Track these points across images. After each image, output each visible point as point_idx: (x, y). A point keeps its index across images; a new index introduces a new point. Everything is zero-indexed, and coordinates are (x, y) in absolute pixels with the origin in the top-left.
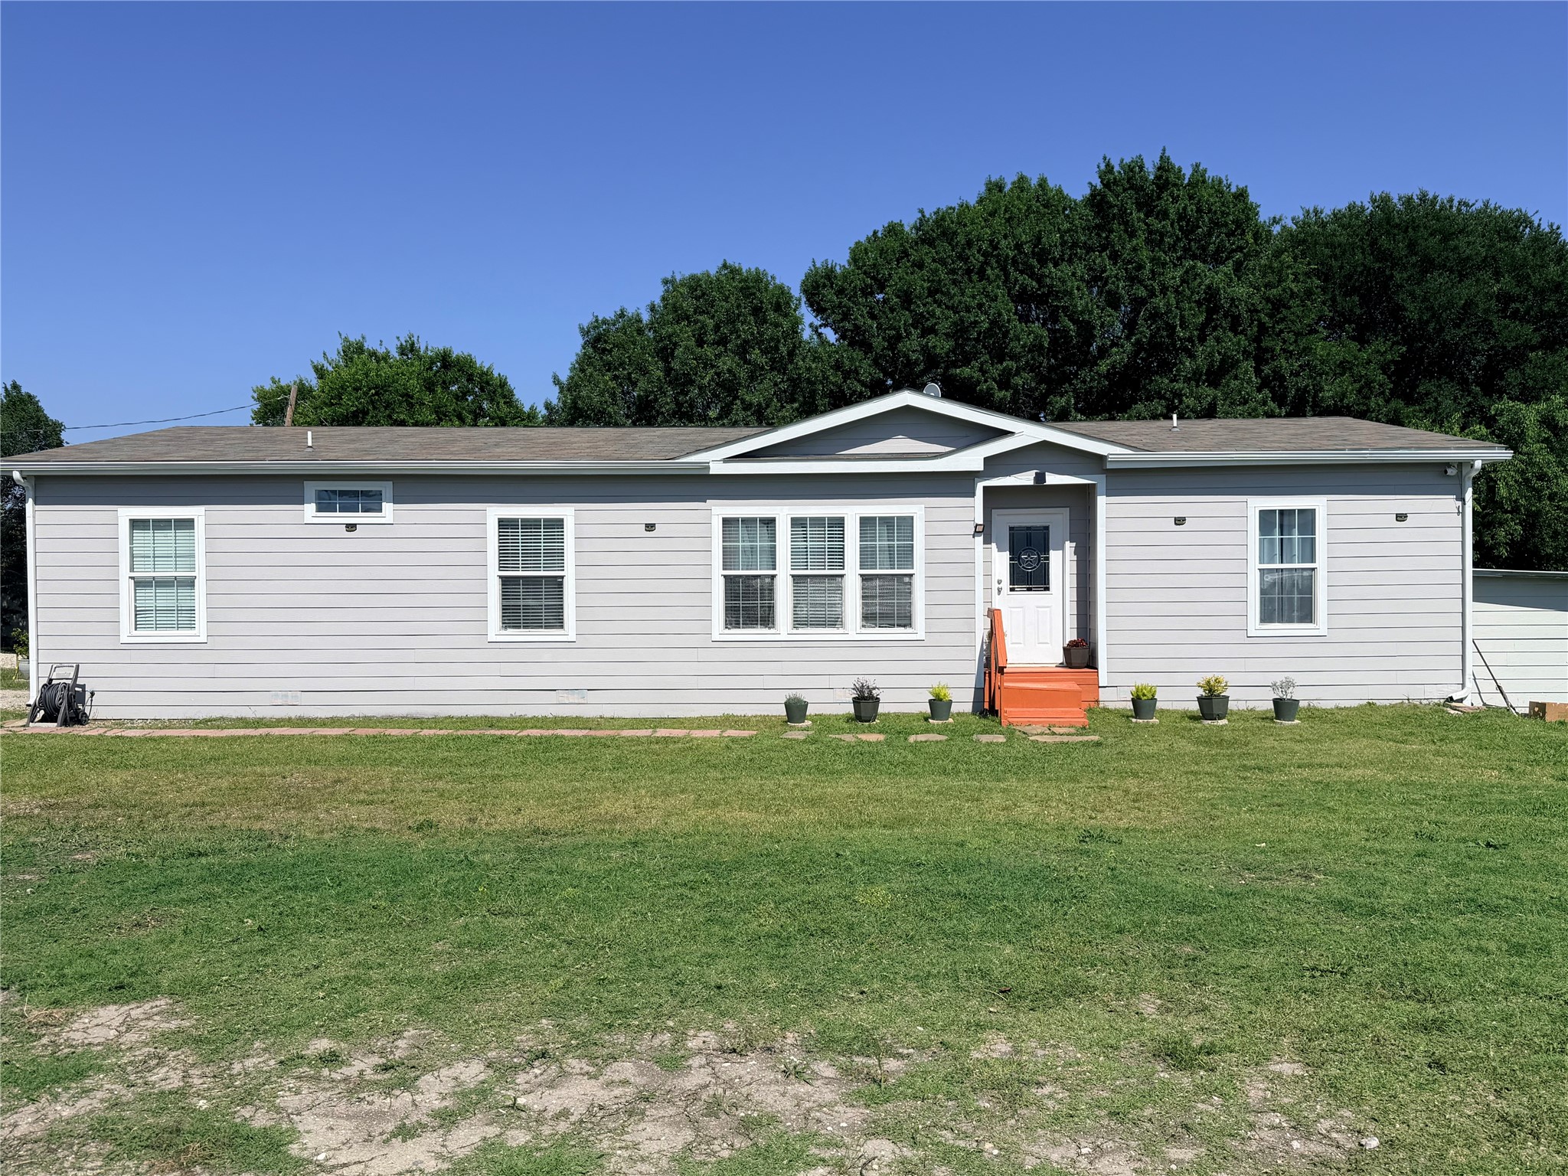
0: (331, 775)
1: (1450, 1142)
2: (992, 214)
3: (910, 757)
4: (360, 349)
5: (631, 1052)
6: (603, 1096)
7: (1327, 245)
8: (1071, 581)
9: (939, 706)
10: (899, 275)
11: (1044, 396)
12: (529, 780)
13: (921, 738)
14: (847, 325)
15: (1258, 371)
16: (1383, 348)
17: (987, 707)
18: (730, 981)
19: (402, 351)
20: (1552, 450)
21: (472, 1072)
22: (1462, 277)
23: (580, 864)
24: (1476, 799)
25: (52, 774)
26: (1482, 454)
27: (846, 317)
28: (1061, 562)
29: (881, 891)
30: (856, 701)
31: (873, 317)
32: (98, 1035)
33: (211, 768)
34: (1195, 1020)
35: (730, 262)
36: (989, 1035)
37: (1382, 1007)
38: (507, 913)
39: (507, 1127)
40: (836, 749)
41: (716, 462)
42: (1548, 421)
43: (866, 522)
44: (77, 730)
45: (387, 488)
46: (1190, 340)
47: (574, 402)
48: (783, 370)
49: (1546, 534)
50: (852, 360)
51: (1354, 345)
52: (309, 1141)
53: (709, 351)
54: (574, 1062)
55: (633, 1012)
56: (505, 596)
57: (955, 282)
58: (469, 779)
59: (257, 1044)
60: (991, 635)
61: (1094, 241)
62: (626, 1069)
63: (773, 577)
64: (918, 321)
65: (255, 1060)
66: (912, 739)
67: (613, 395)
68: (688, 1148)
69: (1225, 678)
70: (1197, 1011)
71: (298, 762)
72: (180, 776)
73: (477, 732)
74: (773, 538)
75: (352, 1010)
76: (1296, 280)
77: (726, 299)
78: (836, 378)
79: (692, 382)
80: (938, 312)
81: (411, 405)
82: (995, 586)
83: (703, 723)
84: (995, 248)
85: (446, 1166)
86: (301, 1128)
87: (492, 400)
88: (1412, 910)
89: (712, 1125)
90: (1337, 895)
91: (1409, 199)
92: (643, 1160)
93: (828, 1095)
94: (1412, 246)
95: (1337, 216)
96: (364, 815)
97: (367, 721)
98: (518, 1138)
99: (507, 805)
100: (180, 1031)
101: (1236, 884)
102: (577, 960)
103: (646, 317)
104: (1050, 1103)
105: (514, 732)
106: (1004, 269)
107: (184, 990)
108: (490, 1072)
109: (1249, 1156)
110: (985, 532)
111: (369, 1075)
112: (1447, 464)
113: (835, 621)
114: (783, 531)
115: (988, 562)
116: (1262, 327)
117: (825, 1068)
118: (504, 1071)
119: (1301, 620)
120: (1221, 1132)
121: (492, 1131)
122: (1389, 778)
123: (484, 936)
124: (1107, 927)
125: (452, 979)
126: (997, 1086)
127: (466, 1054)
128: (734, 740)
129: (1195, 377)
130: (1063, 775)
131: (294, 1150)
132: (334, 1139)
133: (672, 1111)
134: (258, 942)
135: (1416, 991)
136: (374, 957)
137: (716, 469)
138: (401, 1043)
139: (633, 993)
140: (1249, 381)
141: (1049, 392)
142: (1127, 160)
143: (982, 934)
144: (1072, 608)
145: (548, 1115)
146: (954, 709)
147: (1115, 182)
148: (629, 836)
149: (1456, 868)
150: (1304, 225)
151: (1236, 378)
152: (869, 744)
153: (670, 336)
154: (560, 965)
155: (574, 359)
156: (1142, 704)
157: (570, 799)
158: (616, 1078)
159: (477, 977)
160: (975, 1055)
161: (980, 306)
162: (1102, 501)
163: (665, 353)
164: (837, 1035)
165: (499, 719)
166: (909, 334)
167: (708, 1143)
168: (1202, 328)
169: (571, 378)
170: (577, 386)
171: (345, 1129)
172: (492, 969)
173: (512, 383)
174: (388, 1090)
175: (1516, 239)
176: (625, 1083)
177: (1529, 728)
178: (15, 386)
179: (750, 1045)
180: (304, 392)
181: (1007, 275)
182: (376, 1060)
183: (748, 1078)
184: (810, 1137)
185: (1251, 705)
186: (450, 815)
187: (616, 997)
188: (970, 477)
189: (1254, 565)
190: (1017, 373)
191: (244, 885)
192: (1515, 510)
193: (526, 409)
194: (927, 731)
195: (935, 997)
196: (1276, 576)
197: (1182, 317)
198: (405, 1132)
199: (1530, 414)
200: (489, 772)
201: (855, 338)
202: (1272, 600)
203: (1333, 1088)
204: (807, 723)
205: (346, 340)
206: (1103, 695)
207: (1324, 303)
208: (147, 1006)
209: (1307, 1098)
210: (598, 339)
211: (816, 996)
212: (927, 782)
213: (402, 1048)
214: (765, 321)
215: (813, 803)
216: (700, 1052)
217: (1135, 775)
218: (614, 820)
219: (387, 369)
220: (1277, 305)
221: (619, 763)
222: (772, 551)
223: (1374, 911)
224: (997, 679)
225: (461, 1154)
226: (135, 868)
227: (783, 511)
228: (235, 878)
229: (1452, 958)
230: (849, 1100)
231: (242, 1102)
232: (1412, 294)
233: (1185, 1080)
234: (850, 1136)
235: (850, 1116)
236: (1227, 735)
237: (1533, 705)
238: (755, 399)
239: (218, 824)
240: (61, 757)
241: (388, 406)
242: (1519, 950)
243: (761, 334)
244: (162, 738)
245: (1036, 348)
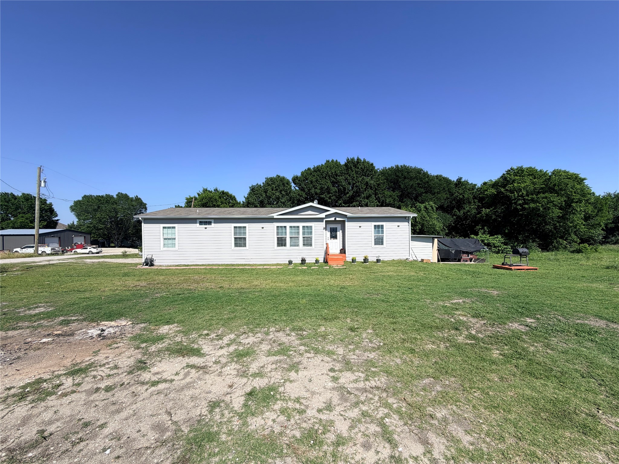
0: (203, 277)
1: (394, 343)
2: (327, 167)
3: (311, 272)
4: (206, 190)
5: (260, 332)
6: (255, 340)
7: (387, 174)
8: (341, 238)
9: (317, 261)
10: (310, 178)
11: (337, 201)
12: (240, 277)
13: (314, 267)
14: (301, 187)
15: (375, 197)
16: (397, 193)
17: (326, 261)
18: (277, 318)
19: (215, 190)
20: (426, 212)
21: (232, 336)
22: (411, 180)
23: (250, 296)
24: (409, 279)
25: (149, 277)
26: (412, 215)
27: (300, 185)
28: (339, 234)
29: (304, 300)
30: (302, 261)
31: (305, 185)
32: (165, 331)
33: (179, 275)
34: (356, 323)
35: (278, 175)
36: (321, 327)
37: (387, 319)
38: (237, 306)
39: (239, 346)
40: (298, 270)
41: (275, 216)
42: (425, 207)
43: (303, 227)
44: (152, 267)
45: (213, 221)
46: (363, 191)
47: (248, 201)
48: (288, 195)
49: (425, 227)
50: (301, 193)
51: (392, 192)
52: (205, 350)
53: (274, 192)
54: (250, 334)
55: (260, 324)
56: (235, 241)
57: (320, 179)
58: (229, 277)
59: (194, 332)
60: (327, 248)
61: (346, 172)
62: (259, 335)
63: (286, 237)
64: (314, 186)
65: (194, 335)
66: (312, 268)
67: (256, 200)
68: (270, 349)
69: (368, 255)
70: (356, 321)
71: (196, 274)
72: (174, 277)
73: (230, 267)
74: (286, 230)
75: (210, 325)
76: (382, 180)
77: (277, 182)
78: (298, 197)
79: (271, 197)
80: (317, 185)
81: (216, 201)
82: (327, 238)
83: (273, 265)
84: (328, 173)
85: (229, 354)
86: (203, 348)
87: (232, 200)
88: (394, 301)
89: (274, 345)
90: (382, 299)
91: (402, 166)
92: (262, 351)
93: (294, 338)
94: (402, 174)
95: (389, 169)
96: (210, 285)
97: (209, 265)
98: (241, 348)
99: (236, 283)
100: (180, 330)
101: (366, 297)
102: (250, 315)
103: (262, 185)
104: (331, 339)
105: (237, 267)
106: (329, 177)
107: (179, 322)
108: (236, 336)
109: (362, 347)
110: (326, 229)
111: (214, 337)
112: (406, 217)
113: (298, 245)
114: (288, 228)
115: (326, 234)
116: (376, 189)
117: (293, 334)
118: (238, 336)
119: (381, 245)
120: (358, 343)
121: (236, 347)
122: (395, 274)
123: (233, 310)
124: (343, 306)
125: (228, 319)
126: (322, 336)
127: (232, 332)
128: (279, 269)
129: (364, 198)
130: (339, 275)
131: (202, 352)
132: (209, 350)
133: (267, 342)
134: (192, 312)
135: (392, 317)
136: (214, 314)
137: (275, 217)
138: (220, 331)
139: (260, 321)
140: (374, 199)
141: (338, 200)
142: (351, 158)
143: (321, 308)
144: (341, 243)
145: (246, 344)
146: (320, 262)
147: (349, 162)
148: (259, 289)
149: (403, 293)
150: (383, 170)
151: (371, 198)
152: (304, 269)
153: (266, 189)
154: (247, 316)
155: (248, 193)
156: (354, 261)
157: (248, 281)
158: (257, 337)
159: (232, 318)
160: (319, 330)
161: (325, 184)
162: (346, 223)
163: (266, 192)
164: (296, 328)
165: (234, 264)
166: (312, 189)
167: (273, 348)
168: (365, 189)
169: (247, 196)
170: (249, 198)
171: (211, 348)
172: (235, 317)
173: (236, 197)
174: (218, 340)
175: (420, 173)
176: (259, 337)
177: (420, 264)
178: (137, 196)
179: (281, 330)
180: (196, 199)
181: (330, 178)
182: (215, 334)
183: (280, 336)
184: (290, 346)
185: (373, 260)
186: (226, 285)
187: (257, 321)
188: (323, 219)
189: (373, 235)
190: (332, 196)
191: (189, 301)
192: (420, 223)
193: (239, 202)
194: (315, 266)
195: (313, 320)
196: (377, 237)
197: (362, 187)
198: (221, 348)
199: (422, 206)
200: (232, 276)
201: (302, 189)
202: (376, 241)
203: (377, 335)
204: (293, 265)
205: (204, 188)
206: (347, 259)
207: (387, 184)
208: (173, 325)
209: (372, 336)
210: (253, 189)
211: (292, 321)
212: (314, 277)
213: (220, 332)
214: (285, 186)
215: (293, 281)
216: (272, 331)
217: (351, 274)
218: (256, 286)
219: (212, 194)
220: (379, 185)
221: (257, 274)
222: (286, 232)
223: (388, 302)
224: (328, 256)
225: (231, 351)
226: (168, 298)
227: (288, 225)
228: (187, 299)
229: (399, 310)
230: (297, 339)
231: (192, 343)
232: (402, 183)
233: (353, 334)
234: (297, 346)
235: (298, 342)
236: (368, 266)
237: (422, 259)
238: (283, 201)
239: (182, 287)
240: (149, 273)
241: (212, 201)
242: (411, 308)
243: (284, 188)
244: (169, 269)
245: (336, 192)
